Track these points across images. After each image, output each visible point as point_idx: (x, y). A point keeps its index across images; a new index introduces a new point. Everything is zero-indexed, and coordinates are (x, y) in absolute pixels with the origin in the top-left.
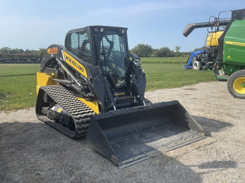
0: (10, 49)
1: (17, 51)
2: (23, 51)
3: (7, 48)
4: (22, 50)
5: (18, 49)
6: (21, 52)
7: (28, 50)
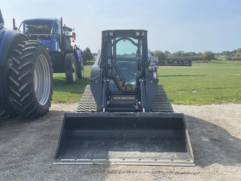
0: (184, 52)
1: (190, 54)
2: (196, 54)
3: (181, 51)
4: (194, 53)
5: (191, 52)
6: (193, 55)
7: (200, 53)
